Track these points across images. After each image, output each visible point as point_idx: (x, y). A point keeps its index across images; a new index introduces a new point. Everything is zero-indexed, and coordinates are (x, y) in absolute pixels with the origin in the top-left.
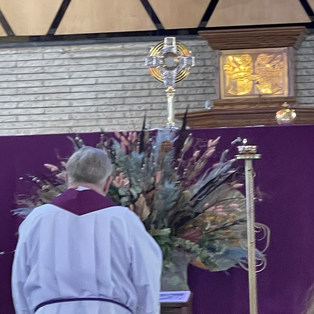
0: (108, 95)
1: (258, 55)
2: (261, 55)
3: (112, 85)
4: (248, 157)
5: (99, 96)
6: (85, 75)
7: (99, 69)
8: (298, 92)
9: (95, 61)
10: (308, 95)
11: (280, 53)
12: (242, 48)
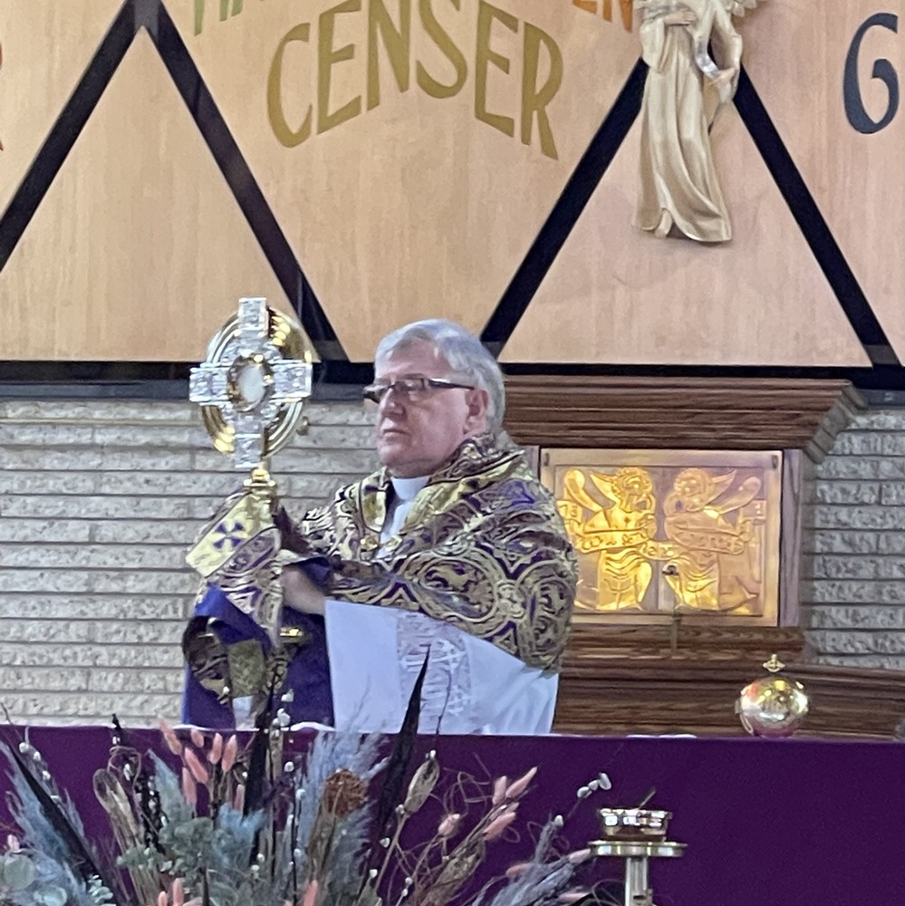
0: (132, 584)
1: (677, 473)
2: (688, 473)
3: (148, 551)
4: (635, 850)
5: (99, 588)
6: (51, 507)
7: (107, 489)
8: (813, 612)
9: (94, 461)
10: (849, 623)
11: (757, 469)
12: (623, 443)
